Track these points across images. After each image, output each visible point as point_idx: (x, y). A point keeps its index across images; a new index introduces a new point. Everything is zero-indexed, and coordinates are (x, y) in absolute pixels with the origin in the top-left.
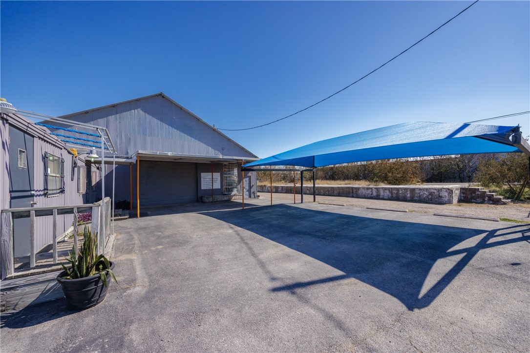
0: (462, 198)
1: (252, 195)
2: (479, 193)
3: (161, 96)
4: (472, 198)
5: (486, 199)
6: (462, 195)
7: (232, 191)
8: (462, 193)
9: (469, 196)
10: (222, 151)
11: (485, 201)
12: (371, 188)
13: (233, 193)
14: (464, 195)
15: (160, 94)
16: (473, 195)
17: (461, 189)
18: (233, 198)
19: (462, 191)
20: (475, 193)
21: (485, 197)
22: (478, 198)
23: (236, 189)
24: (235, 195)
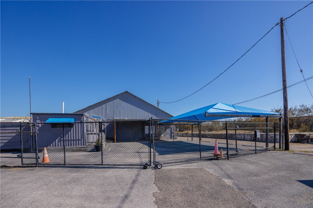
0: (296, 140)
1: (173, 137)
2: (306, 137)
3: (127, 92)
4: (302, 140)
5: (310, 141)
6: (296, 138)
7: (161, 135)
8: (296, 137)
9: (300, 139)
10: (156, 115)
11: (309, 142)
12: (241, 134)
13: (161, 136)
14: (297, 138)
15: (127, 91)
16: (302, 138)
17: (295, 134)
18: (161, 138)
19: (296, 136)
20: (303, 137)
21: (309, 140)
22: (305, 140)
23: (163, 134)
24: (162, 137)
